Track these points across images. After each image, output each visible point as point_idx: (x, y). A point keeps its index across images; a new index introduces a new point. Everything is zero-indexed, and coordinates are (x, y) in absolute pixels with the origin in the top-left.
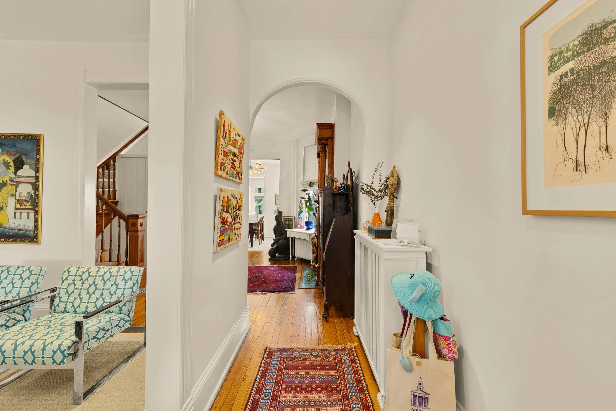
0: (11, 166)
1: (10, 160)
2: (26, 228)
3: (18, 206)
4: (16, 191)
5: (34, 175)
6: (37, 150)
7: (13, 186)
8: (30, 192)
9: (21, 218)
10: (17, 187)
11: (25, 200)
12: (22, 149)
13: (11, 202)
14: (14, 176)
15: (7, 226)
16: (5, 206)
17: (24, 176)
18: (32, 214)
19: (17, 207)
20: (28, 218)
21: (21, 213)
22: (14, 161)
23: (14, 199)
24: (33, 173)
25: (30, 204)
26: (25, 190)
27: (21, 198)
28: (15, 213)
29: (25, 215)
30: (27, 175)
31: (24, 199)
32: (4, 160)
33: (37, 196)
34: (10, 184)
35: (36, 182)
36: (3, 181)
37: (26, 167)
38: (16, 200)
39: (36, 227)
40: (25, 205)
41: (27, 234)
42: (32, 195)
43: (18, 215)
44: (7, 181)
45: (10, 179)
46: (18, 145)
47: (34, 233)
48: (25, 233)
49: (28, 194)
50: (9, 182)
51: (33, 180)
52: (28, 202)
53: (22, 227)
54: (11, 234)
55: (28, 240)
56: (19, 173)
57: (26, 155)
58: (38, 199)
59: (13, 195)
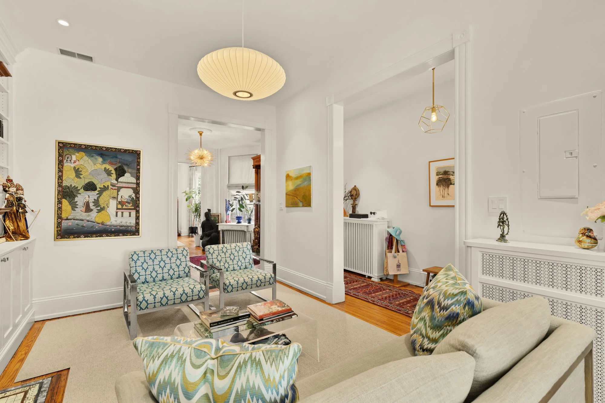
0: (113, 174)
1: (111, 168)
2: (128, 224)
3: (120, 207)
4: (118, 194)
5: (136, 182)
6: (138, 162)
7: (114, 190)
8: (131, 196)
9: (122, 216)
10: (118, 191)
11: (127, 202)
12: (124, 160)
13: (113, 204)
14: (116, 182)
15: (109, 223)
16: (106, 207)
17: (125, 183)
18: (133, 213)
19: (118, 208)
20: (130, 216)
21: (122, 213)
22: (116, 170)
23: (116, 201)
24: (134, 180)
25: (131, 205)
26: (126, 194)
27: (123, 200)
28: (117, 213)
29: (126, 213)
30: (128, 182)
31: (126, 200)
32: (105, 168)
33: (138, 198)
34: (111, 188)
35: (137, 187)
36: (104, 186)
37: (127, 175)
38: (118, 202)
39: (137, 224)
40: (126, 206)
41: (129, 229)
42: (133, 198)
43: (119, 214)
44: (108, 186)
45: (112, 184)
46: (119, 156)
47: (136, 228)
48: (126, 229)
49: (130, 196)
50: (110, 187)
51: (135, 186)
52: (129, 203)
53: (124, 224)
54: (113, 230)
55: (130, 234)
56: (121, 179)
57: (127, 165)
58: (139, 201)
59: (115, 198)
